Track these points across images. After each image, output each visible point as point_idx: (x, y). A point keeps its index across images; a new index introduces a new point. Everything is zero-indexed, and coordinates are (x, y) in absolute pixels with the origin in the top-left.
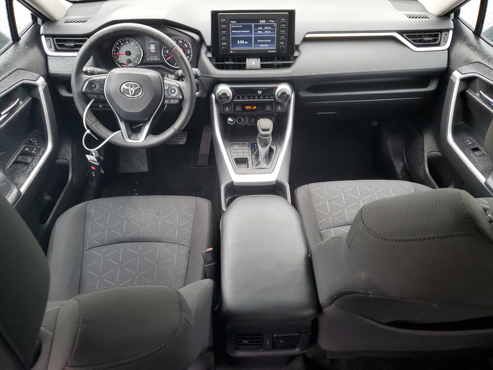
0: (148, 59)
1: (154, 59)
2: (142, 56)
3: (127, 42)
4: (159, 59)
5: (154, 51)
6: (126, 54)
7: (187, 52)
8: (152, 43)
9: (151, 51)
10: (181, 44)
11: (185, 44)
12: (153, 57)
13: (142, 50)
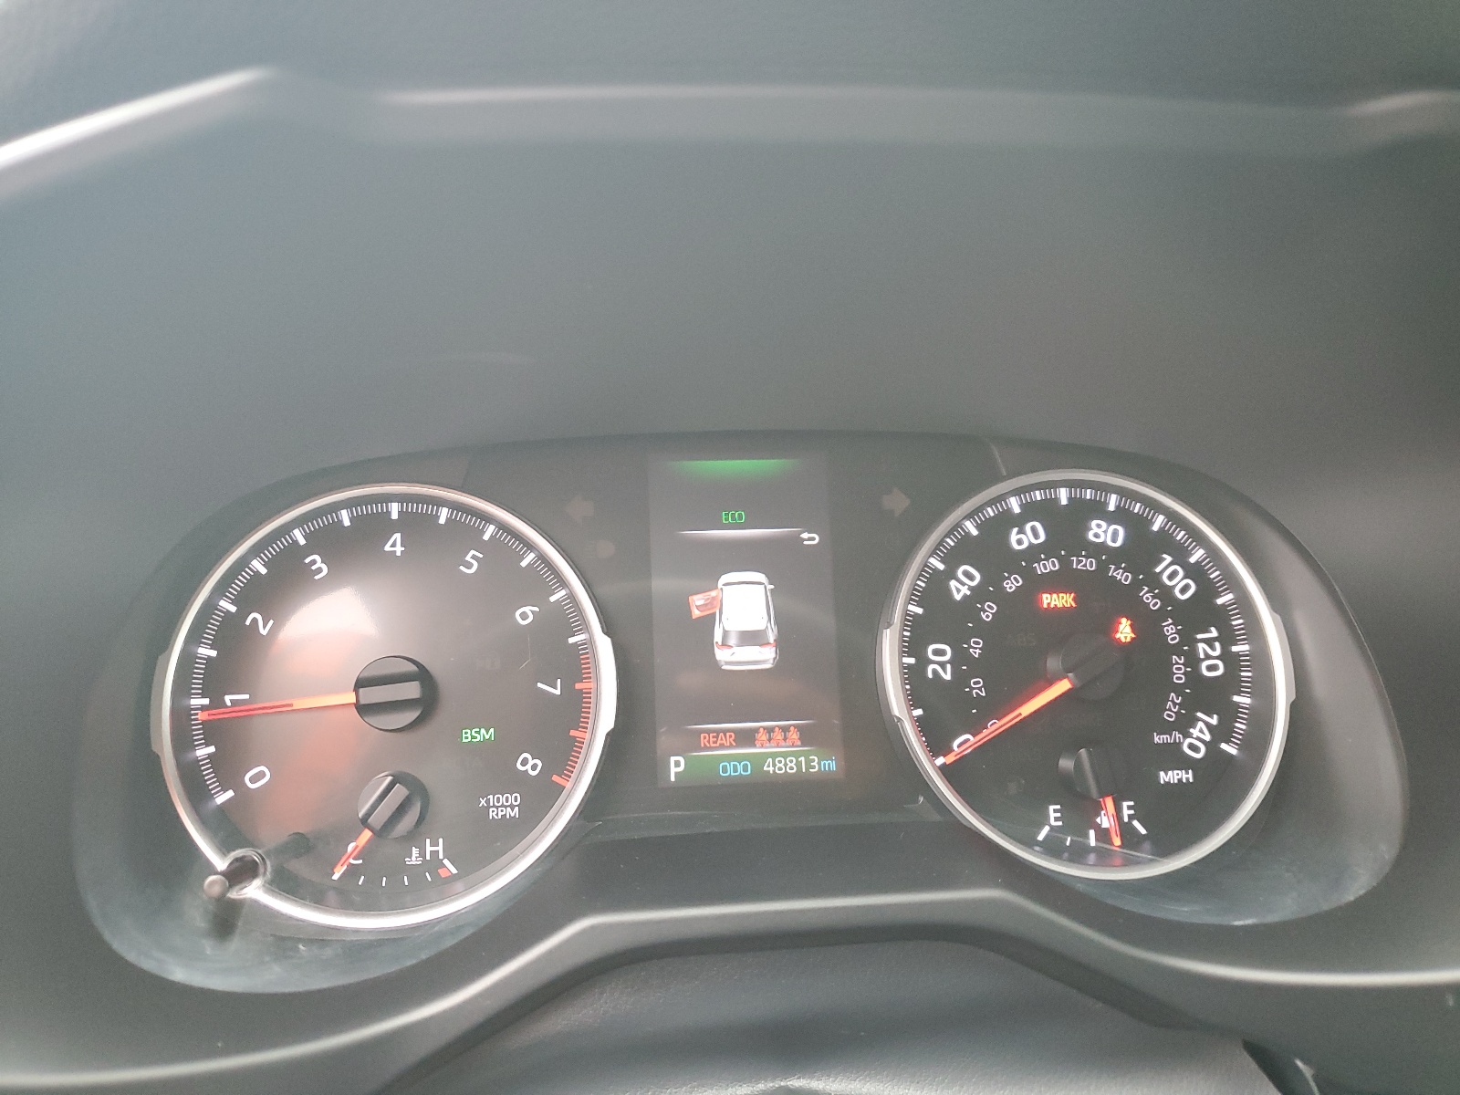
0: (676, 767)
1: (758, 760)
2: (606, 718)
3: (395, 544)
4: (831, 765)
5: (765, 656)
6: (363, 709)
7: (1192, 661)
8: (743, 557)
9: (721, 655)
10: (1116, 556)
11: (1166, 565)
12: (747, 738)
13: (604, 647)
